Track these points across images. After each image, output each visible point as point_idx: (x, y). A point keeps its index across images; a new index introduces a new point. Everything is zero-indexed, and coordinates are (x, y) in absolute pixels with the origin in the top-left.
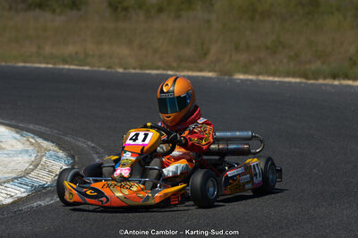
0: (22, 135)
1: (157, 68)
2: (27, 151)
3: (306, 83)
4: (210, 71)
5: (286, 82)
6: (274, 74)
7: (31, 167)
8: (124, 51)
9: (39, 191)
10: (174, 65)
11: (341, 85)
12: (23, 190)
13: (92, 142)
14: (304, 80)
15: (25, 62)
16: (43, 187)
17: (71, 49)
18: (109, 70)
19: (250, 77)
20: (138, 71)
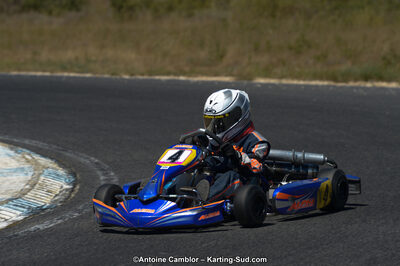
0: (16, 152)
1: (168, 74)
2: (22, 169)
3: (334, 86)
4: (226, 76)
5: (312, 86)
6: (298, 77)
7: (27, 187)
8: (131, 55)
9: (37, 214)
10: (187, 69)
11: (374, 87)
12: (19, 213)
13: (96, 157)
14: (332, 83)
15: (19, 70)
16: (41, 209)
17: (70, 55)
18: (114, 77)
19: (273, 81)
20: (146, 77)
